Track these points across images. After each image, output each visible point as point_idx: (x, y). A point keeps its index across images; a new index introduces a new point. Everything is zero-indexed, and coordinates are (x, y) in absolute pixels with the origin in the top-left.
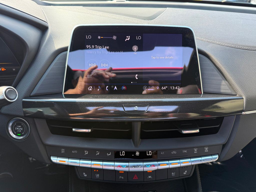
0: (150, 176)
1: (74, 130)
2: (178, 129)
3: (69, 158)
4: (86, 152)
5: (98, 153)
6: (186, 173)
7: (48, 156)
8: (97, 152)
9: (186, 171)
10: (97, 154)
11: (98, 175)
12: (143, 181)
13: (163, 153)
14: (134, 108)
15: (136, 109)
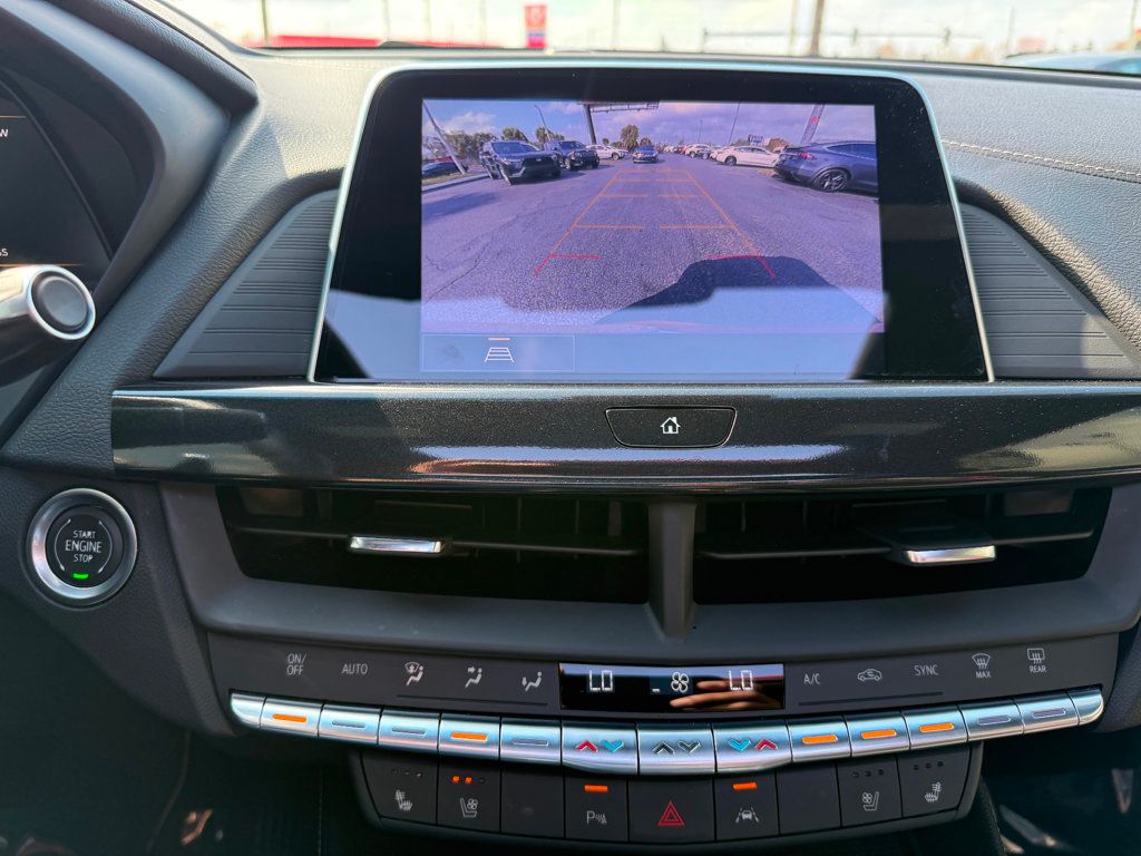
0: (747, 808)
1: (358, 543)
2: (888, 549)
3: (323, 702)
4: (412, 670)
5: (474, 675)
6: (941, 795)
7: (217, 694)
8: (472, 670)
9: (937, 787)
10: (471, 680)
11: (473, 804)
12: (713, 839)
13: (816, 676)
14: (663, 426)
15: (670, 428)
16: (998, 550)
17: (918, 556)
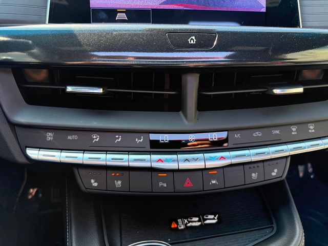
0: (214, 179)
1: (69, 89)
2: (266, 90)
3: (61, 150)
4: (95, 137)
5: (118, 138)
8: (117, 136)
9: (276, 170)
10: (117, 140)
11: (119, 182)
12: (202, 189)
13: (239, 135)
14: (189, 40)
15: (192, 41)
16: (304, 89)
17: (277, 91)
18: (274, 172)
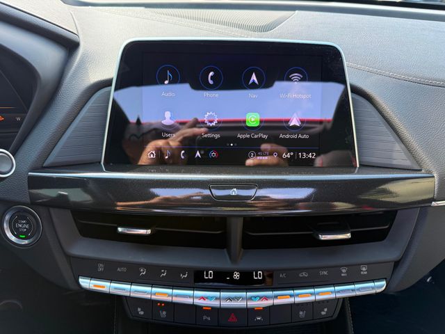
0: (259, 316)
1: (120, 229)
3: (111, 280)
4: (142, 270)
5: (164, 273)
6: (327, 312)
7: (74, 276)
9: (326, 310)
11: (164, 313)
12: (247, 325)
13: (284, 275)
14: (231, 192)
15: (234, 193)
16: (352, 235)
17: (323, 237)
18: (323, 311)
